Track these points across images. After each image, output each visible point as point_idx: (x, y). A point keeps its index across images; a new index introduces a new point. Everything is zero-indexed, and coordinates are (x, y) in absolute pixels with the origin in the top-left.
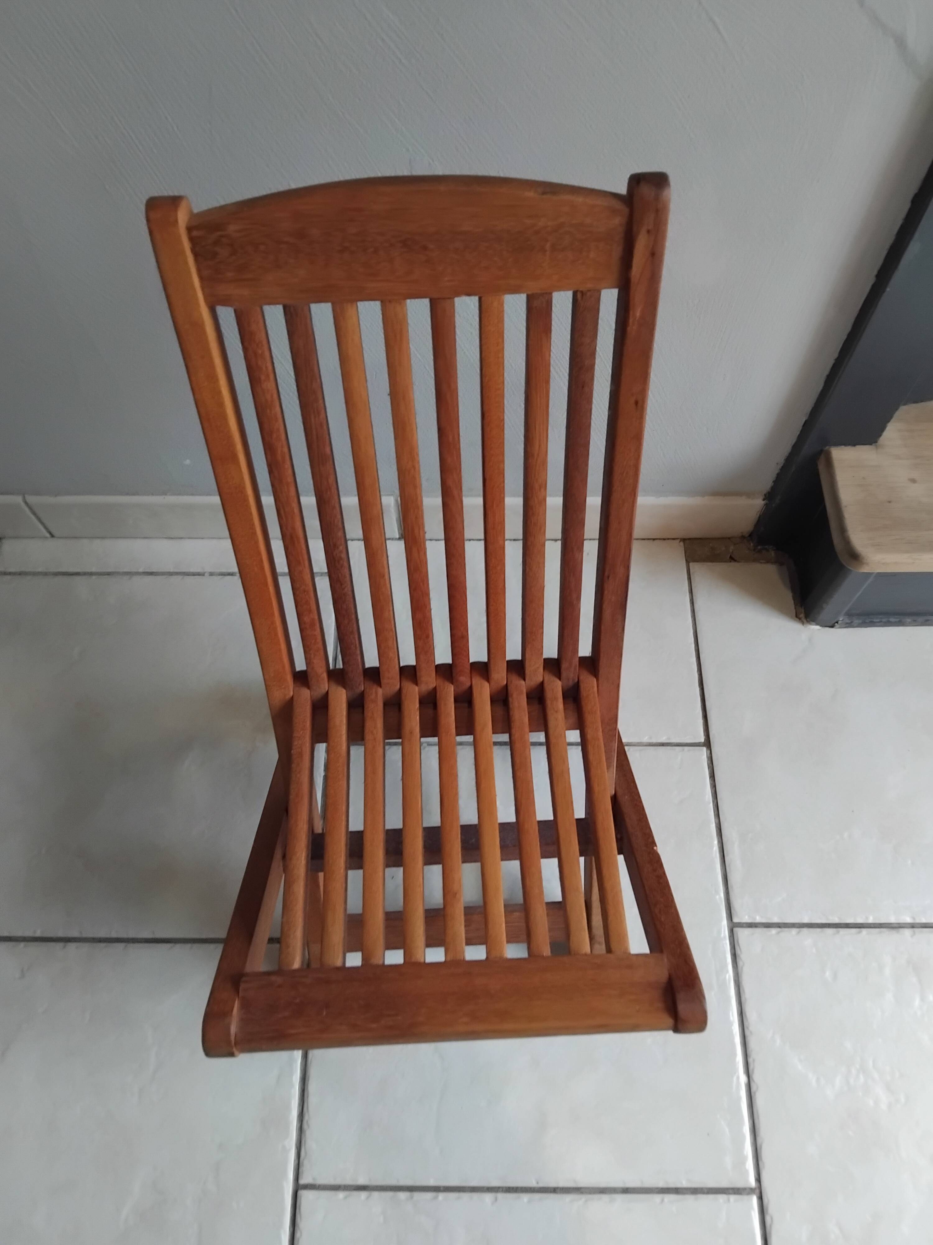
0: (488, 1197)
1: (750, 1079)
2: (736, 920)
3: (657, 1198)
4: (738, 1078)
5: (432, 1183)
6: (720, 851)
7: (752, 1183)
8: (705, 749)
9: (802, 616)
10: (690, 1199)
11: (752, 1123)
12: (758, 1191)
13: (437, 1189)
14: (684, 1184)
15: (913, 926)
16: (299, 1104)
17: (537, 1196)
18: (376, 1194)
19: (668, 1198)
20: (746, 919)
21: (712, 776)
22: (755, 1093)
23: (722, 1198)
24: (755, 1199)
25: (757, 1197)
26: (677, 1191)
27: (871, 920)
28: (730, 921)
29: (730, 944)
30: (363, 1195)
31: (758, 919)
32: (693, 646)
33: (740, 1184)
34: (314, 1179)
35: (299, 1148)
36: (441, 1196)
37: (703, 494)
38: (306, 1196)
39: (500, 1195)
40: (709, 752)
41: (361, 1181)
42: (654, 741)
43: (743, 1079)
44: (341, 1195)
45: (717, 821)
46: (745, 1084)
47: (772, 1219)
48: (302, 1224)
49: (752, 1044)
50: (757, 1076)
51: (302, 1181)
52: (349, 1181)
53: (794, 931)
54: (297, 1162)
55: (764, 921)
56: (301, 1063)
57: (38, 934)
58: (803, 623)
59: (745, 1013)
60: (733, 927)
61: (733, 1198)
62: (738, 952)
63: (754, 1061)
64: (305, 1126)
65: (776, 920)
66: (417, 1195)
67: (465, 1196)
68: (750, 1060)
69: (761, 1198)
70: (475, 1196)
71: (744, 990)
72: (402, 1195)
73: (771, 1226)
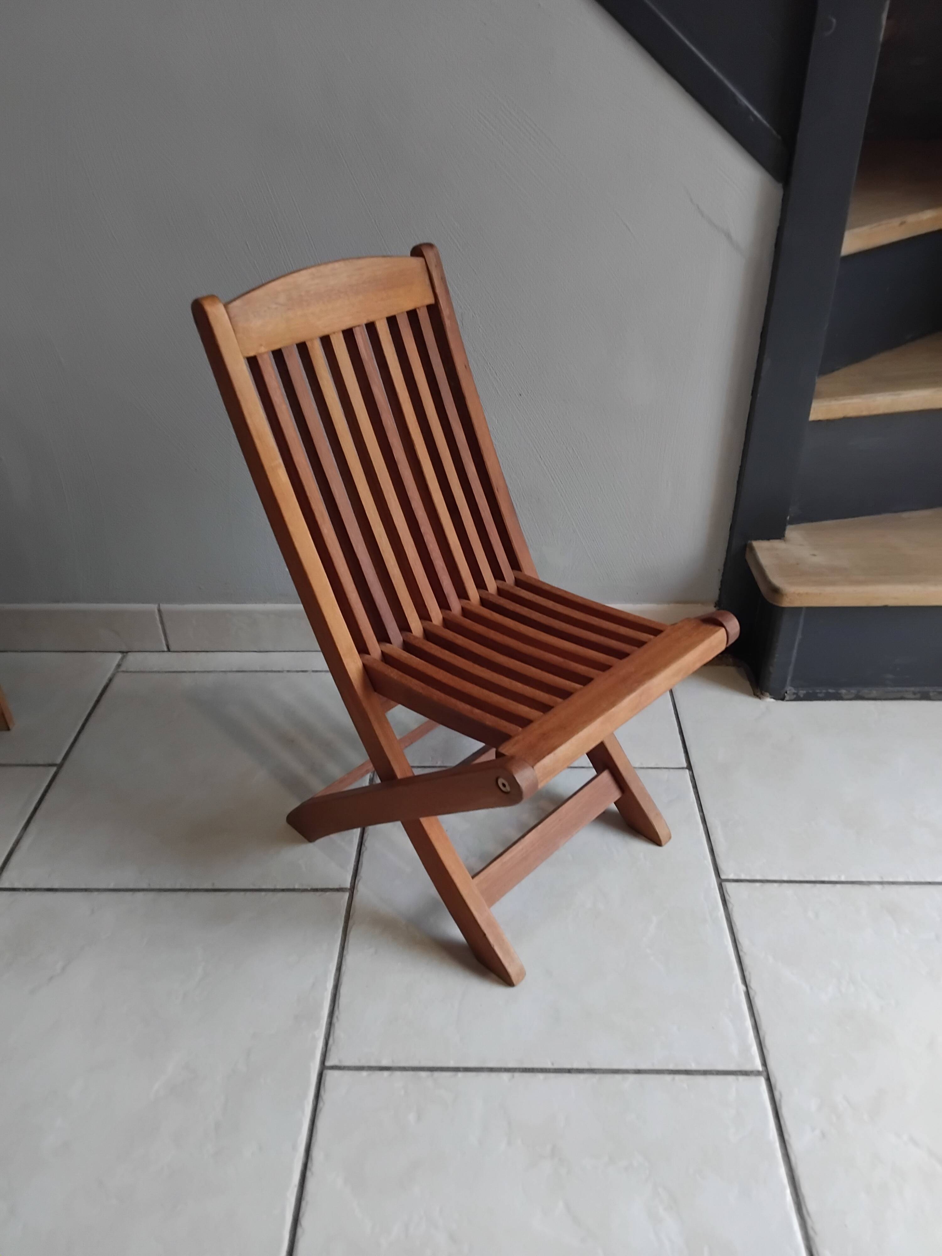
0: (505, 1076)
1: (748, 987)
2: (723, 877)
3: (668, 1078)
4: (737, 986)
5: (452, 1064)
6: (705, 833)
7: (760, 1068)
8: (687, 771)
9: (759, 694)
10: (700, 1079)
11: (754, 1021)
12: (765, 1074)
13: (456, 1070)
14: (693, 1067)
15: (881, 883)
16: (330, 1006)
17: (552, 1075)
18: (398, 1074)
19: (678, 1077)
20: (732, 876)
21: (695, 787)
22: (754, 998)
23: (731, 1078)
24: (762, 1081)
25: (764, 1078)
26: (687, 1072)
27: (843, 879)
28: (718, 878)
29: (720, 893)
30: (386, 1074)
31: (743, 877)
32: (673, 711)
33: (748, 1068)
34: (340, 1061)
35: (327, 1038)
36: (460, 1075)
37: (669, 602)
38: (331, 1076)
39: (517, 1075)
40: (691, 772)
41: (385, 1063)
42: (645, 766)
43: (742, 988)
44: (364, 1073)
45: (702, 814)
46: (744, 992)
47: (781, 1095)
48: (326, 1096)
49: (746, 961)
50: (753, 985)
51: (328, 1064)
52: (373, 1064)
53: (776, 885)
54: (324, 1050)
55: (748, 878)
56: (335, 975)
57: (112, 886)
58: (760, 698)
59: (738, 940)
60: (721, 883)
61: (741, 1078)
62: (727, 897)
63: (750, 974)
64: (335, 1020)
65: (758, 877)
66: (437, 1074)
67: (483, 1075)
68: (746, 974)
69: (768, 1080)
70: (494, 1075)
71: (735, 924)
72: (423, 1074)
73: (780, 1101)
